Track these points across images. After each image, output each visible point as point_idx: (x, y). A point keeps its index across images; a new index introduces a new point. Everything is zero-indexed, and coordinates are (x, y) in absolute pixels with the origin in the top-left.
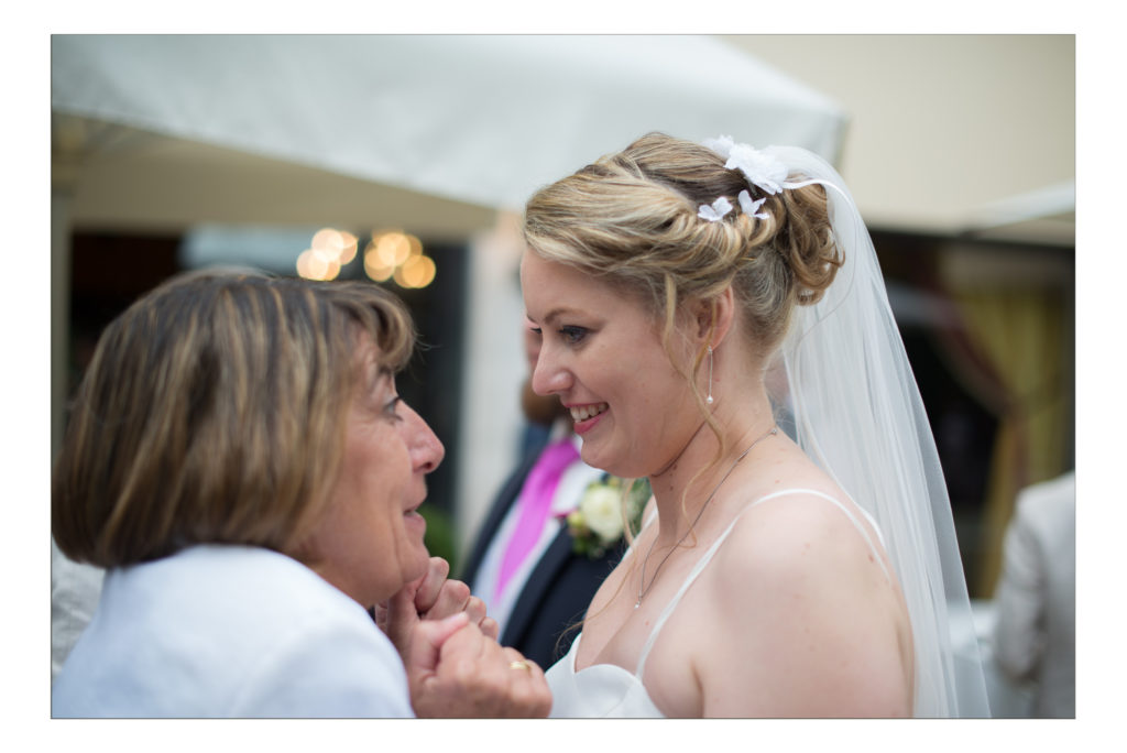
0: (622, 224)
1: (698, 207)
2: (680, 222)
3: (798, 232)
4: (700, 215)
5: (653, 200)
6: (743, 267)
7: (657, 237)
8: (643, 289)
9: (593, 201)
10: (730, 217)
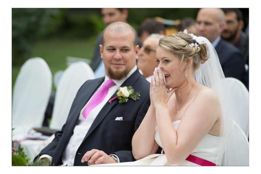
0: (178, 45)
1: (189, 44)
2: (187, 46)
3: (203, 51)
4: (190, 46)
5: (183, 42)
6: (194, 55)
7: (183, 48)
8: (179, 56)
9: (173, 41)
10: (194, 46)
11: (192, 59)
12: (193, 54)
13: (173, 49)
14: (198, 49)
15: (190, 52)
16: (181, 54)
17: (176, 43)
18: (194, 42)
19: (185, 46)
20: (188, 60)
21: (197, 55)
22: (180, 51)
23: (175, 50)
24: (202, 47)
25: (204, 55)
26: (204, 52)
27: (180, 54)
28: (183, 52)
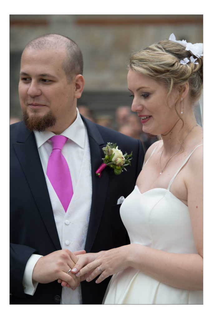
0: (161, 64)
1: (180, 60)
2: (176, 64)
4: (181, 63)
5: (169, 58)
6: (191, 77)
7: (171, 68)
8: (165, 82)
9: (153, 58)
10: (189, 63)
11: (187, 84)
12: (189, 77)
13: (153, 71)
14: (195, 65)
15: (183, 73)
16: (168, 80)
17: (157, 62)
18: (189, 54)
19: (174, 65)
20: (181, 87)
21: (195, 76)
22: (166, 75)
23: (158, 74)
27: (166, 78)
28: (170, 75)
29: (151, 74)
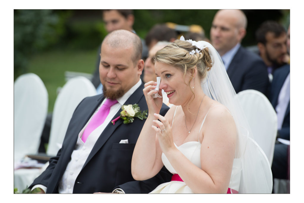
1: (189, 52)
3: (206, 57)
4: (190, 54)
5: (182, 51)
6: (198, 63)
7: (184, 58)
8: (181, 67)
9: (171, 52)
10: (195, 53)
11: (196, 68)
12: (197, 62)
13: (172, 61)
14: (200, 55)
15: (193, 60)
16: (183, 65)
17: (174, 54)
18: (195, 48)
19: (185, 55)
22: (181, 62)
23: (175, 62)
24: (204, 53)
25: (208, 61)
26: (208, 57)
27: (181, 65)
28: (184, 62)
29: (171, 62)
